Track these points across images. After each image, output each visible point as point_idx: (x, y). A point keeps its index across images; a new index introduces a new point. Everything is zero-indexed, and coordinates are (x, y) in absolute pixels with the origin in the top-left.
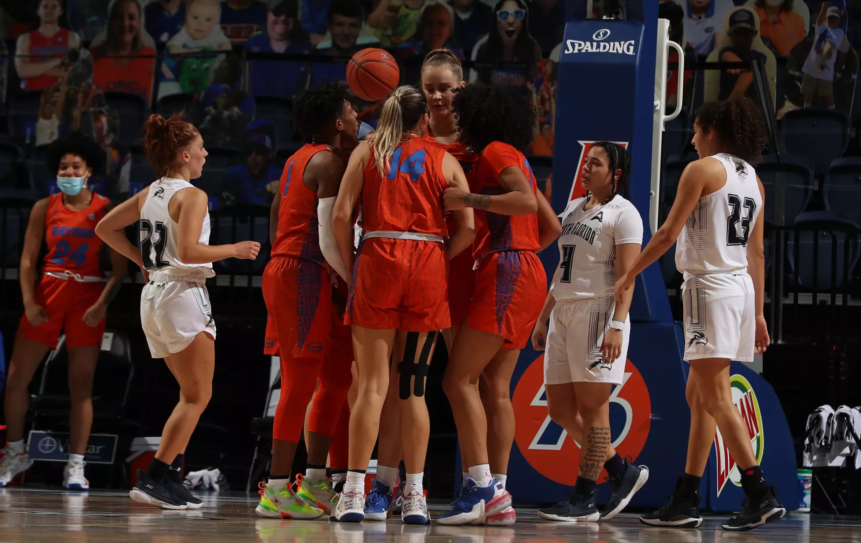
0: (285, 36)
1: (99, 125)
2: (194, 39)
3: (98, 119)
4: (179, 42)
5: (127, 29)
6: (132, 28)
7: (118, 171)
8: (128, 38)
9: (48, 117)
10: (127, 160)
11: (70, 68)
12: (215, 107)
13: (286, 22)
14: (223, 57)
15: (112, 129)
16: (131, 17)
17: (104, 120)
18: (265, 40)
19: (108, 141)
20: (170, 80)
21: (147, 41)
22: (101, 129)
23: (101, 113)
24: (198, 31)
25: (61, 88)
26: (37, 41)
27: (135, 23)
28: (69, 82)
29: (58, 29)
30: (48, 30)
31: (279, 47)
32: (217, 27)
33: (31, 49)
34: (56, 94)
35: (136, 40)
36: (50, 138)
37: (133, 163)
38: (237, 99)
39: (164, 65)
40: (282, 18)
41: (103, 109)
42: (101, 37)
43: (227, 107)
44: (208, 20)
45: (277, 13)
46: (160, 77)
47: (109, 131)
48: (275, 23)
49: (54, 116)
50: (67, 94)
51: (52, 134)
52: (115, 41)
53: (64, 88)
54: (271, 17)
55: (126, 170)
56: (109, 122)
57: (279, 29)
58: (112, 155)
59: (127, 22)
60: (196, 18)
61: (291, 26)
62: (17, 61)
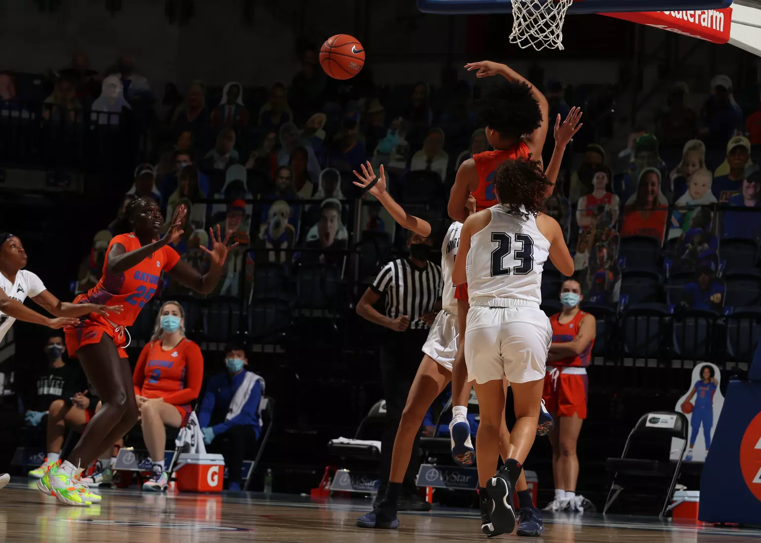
0: (754, 197)
1: (601, 254)
2: (694, 198)
3: (601, 251)
4: (684, 200)
5: (650, 192)
6: (653, 192)
7: (612, 286)
8: (651, 198)
9: (582, 252)
10: (619, 279)
11: (598, 218)
12: (693, 244)
13: (755, 187)
14: (699, 209)
15: (610, 257)
16: (653, 184)
17: (605, 251)
18: (741, 198)
19: (607, 266)
20: (677, 227)
21: (663, 200)
22: (603, 257)
23: (603, 246)
24: (697, 193)
25: (592, 231)
26: (591, 201)
27: (655, 188)
28: (598, 227)
29: (605, 193)
30: (599, 194)
31: (750, 203)
32: (709, 191)
33: (587, 206)
34: (588, 235)
35: (655, 200)
36: (583, 265)
37: (622, 282)
38: (708, 238)
39: (673, 217)
40: (753, 183)
41: (605, 244)
42: (632, 199)
43: (701, 243)
44: (704, 186)
45: (749, 181)
46: (670, 225)
47: (608, 259)
48: (748, 187)
49: (586, 251)
50: (595, 236)
51: (585, 263)
52: (641, 202)
53: (594, 232)
54: (745, 183)
55: (618, 285)
56: (608, 253)
57: (751, 191)
58: (609, 275)
59: (650, 188)
60: (696, 184)
61: (758, 189)
62: (578, 213)
